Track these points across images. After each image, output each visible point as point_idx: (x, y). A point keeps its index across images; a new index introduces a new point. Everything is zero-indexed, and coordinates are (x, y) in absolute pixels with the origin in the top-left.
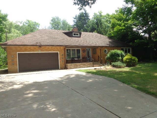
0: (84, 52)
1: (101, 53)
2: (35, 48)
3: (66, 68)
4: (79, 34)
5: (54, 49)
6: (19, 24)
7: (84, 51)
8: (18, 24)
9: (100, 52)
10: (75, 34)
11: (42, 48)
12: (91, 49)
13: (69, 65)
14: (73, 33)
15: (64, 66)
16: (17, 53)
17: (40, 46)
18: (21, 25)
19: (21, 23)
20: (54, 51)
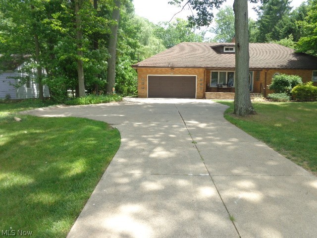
1: (267, 79)
2: (167, 71)
3: (204, 97)
4: (234, 49)
5: (190, 72)
6: (163, 26)
8: (161, 26)
9: (264, 77)
10: (227, 49)
11: (175, 70)
12: (253, 72)
13: (208, 93)
14: (224, 48)
15: (202, 94)
16: (148, 75)
17: (172, 68)
18: (166, 28)
19: (166, 24)
20: (190, 74)
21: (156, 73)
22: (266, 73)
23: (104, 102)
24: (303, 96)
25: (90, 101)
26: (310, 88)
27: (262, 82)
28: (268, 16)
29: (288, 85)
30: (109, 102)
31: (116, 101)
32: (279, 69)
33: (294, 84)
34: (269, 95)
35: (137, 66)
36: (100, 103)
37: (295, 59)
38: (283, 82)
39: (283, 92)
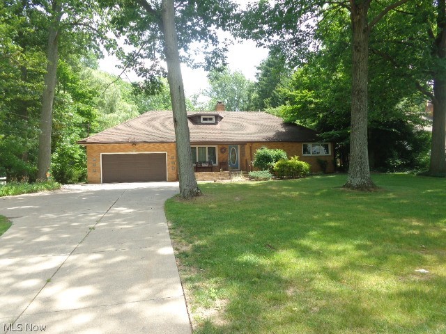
0: (222, 152)
1: (252, 154)
2: (127, 147)
4: (214, 119)
5: (157, 148)
7: (223, 150)
9: (249, 152)
10: (205, 119)
11: (137, 146)
12: (239, 146)
14: (202, 117)
15: (175, 176)
16: (101, 154)
17: (134, 143)
20: (158, 150)
21: (113, 150)
22: (251, 147)
23: (29, 192)
24: (286, 173)
25: (7, 192)
26: (293, 164)
27: (248, 158)
28: (265, 78)
29: (271, 161)
30: (36, 191)
31: (49, 189)
32: (263, 142)
33: (278, 158)
34: (251, 174)
35: (84, 142)
36: (23, 193)
37: (283, 130)
38: (266, 157)
39: (266, 169)
